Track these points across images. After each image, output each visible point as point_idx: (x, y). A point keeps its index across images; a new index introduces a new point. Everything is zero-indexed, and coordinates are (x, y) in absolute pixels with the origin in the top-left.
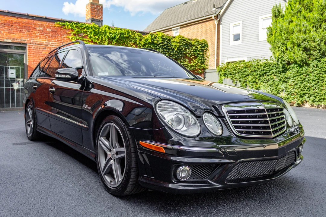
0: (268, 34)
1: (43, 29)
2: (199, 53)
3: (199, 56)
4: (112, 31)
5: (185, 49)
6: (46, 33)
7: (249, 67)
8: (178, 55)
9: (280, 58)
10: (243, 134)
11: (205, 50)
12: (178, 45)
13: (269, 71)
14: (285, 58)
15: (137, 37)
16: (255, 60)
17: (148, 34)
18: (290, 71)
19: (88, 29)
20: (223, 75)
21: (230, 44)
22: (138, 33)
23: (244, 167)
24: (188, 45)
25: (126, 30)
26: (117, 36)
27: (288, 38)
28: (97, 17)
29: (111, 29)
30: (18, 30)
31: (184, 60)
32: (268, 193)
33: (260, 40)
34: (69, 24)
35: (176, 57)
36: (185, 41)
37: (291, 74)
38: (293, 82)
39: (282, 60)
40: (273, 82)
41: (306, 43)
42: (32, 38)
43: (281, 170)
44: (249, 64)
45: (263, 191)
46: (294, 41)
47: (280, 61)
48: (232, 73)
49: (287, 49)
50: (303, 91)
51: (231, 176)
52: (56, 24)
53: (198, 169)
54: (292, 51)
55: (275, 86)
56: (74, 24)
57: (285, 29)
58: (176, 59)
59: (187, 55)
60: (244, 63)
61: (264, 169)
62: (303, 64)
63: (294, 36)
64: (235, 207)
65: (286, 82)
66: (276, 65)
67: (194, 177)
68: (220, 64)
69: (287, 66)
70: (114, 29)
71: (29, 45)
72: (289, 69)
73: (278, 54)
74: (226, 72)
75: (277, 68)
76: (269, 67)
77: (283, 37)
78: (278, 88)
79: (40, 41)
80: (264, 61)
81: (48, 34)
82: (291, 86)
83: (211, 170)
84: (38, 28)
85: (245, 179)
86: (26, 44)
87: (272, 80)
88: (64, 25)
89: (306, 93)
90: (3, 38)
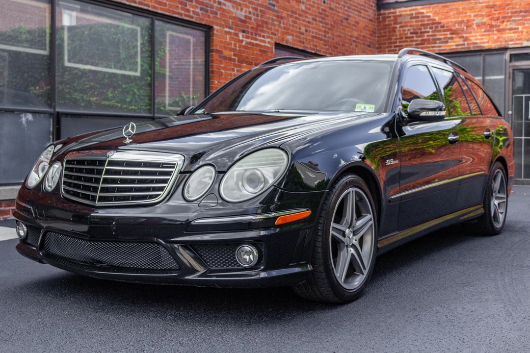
90: (520, 39)
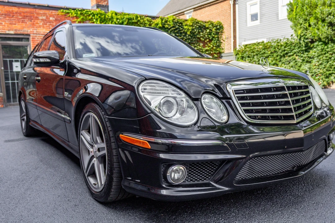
0: (288, 11)
1: (46, 18)
2: (214, 36)
3: (214, 39)
4: (119, 16)
5: (199, 32)
6: (49, 23)
7: (269, 48)
8: (191, 39)
9: (303, 36)
10: (257, 120)
11: (221, 32)
12: (191, 28)
13: (290, 51)
14: (308, 36)
15: (147, 22)
16: (274, 40)
17: (158, 18)
18: (314, 50)
19: (94, 15)
20: (241, 59)
21: (248, 24)
22: (148, 18)
23: (258, 163)
24: (202, 28)
25: (134, 15)
26: (125, 21)
27: (310, 12)
28: (103, 3)
29: (118, 15)
30: (19, 20)
31: (198, 44)
32: (292, 193)
33: (280, 19)
34: (73, 11)
35: (189, 41)
36: (198, 23)
37: (315, 52)
38: (318, 62)
39: (304, 38)
40: (295, 63)
41: (332, 17)
42: (35, 28)
43: (308, 164)
44: (268, 45)
45: (285, 190)
46: (318, 16)
47: (302, 39)
48: (250, 56)
49: (310, 26)
50: (329, 70)
51: (241, 176)
52: (60, 12)
53: (197, 169)
54: (316, 27)
55: (297, 67)
56: (78, 11)
57: (307, 3)
58: (189, 43)
59: (201, 38)
60: (263, 44)
61: (285, 164)
62: (328, 41)
63: (318, 10)
64: (249, 214)
65: (310, 62)
66: (298, 44)
67: (192, 179)
68: (238, 47)
69: (311, 45)
70: (121, 15)
71: (32, 36)
72: (313, 48)
73: (299, 32)
74: (243, 55)
75: (299, 48)
76: (291, 47)
77: (305, 12)
78: (300, 70)
79: (43, 31)
80: (285, 41)
81: (51, 23)
82: (316, 67)
83: (214, 169)
84: (40, 18)
85: (261, 178)
86: (29, 35)
87: (294, 61)
88: (68, 13)
89: (332, 73)
90: (4, 29)
